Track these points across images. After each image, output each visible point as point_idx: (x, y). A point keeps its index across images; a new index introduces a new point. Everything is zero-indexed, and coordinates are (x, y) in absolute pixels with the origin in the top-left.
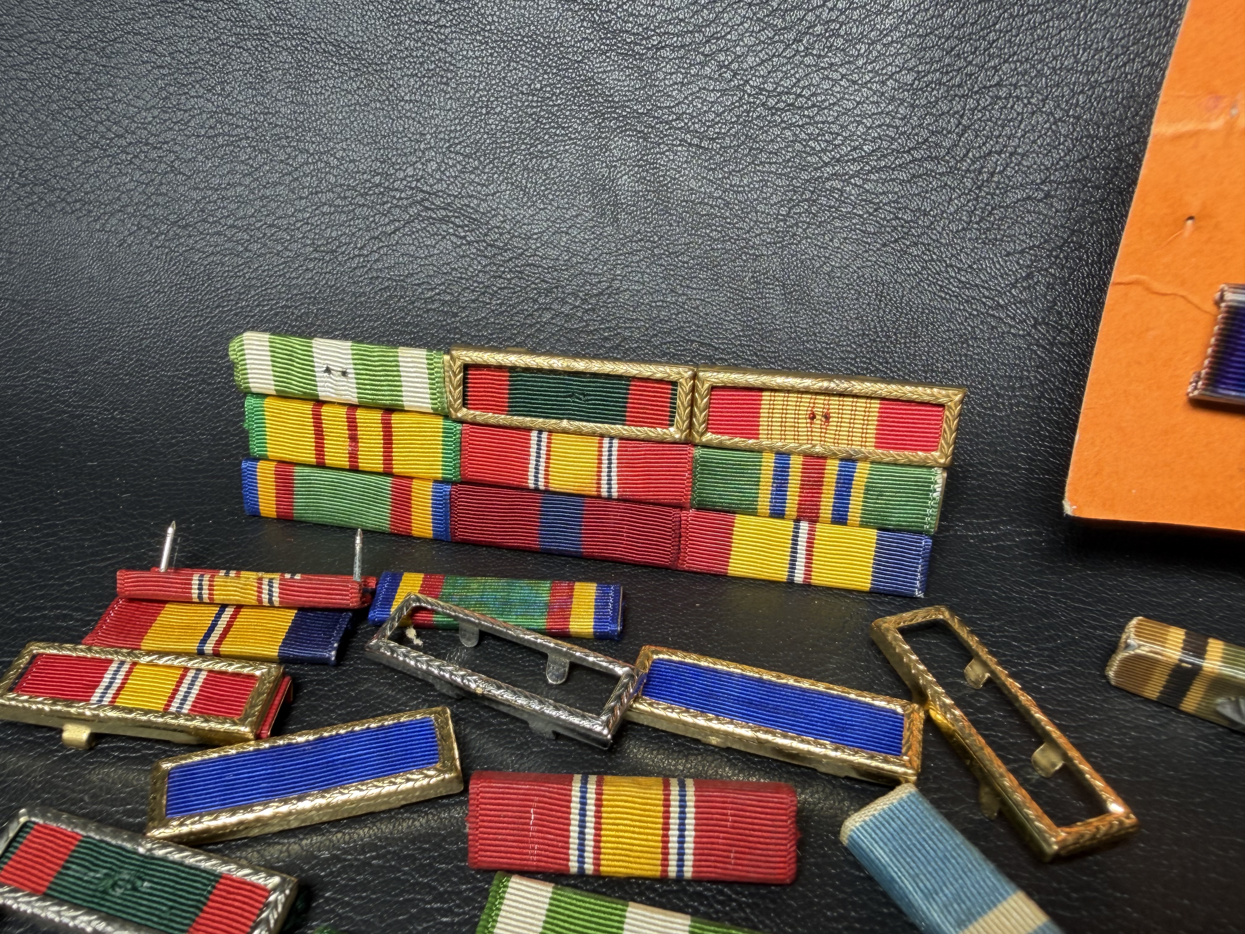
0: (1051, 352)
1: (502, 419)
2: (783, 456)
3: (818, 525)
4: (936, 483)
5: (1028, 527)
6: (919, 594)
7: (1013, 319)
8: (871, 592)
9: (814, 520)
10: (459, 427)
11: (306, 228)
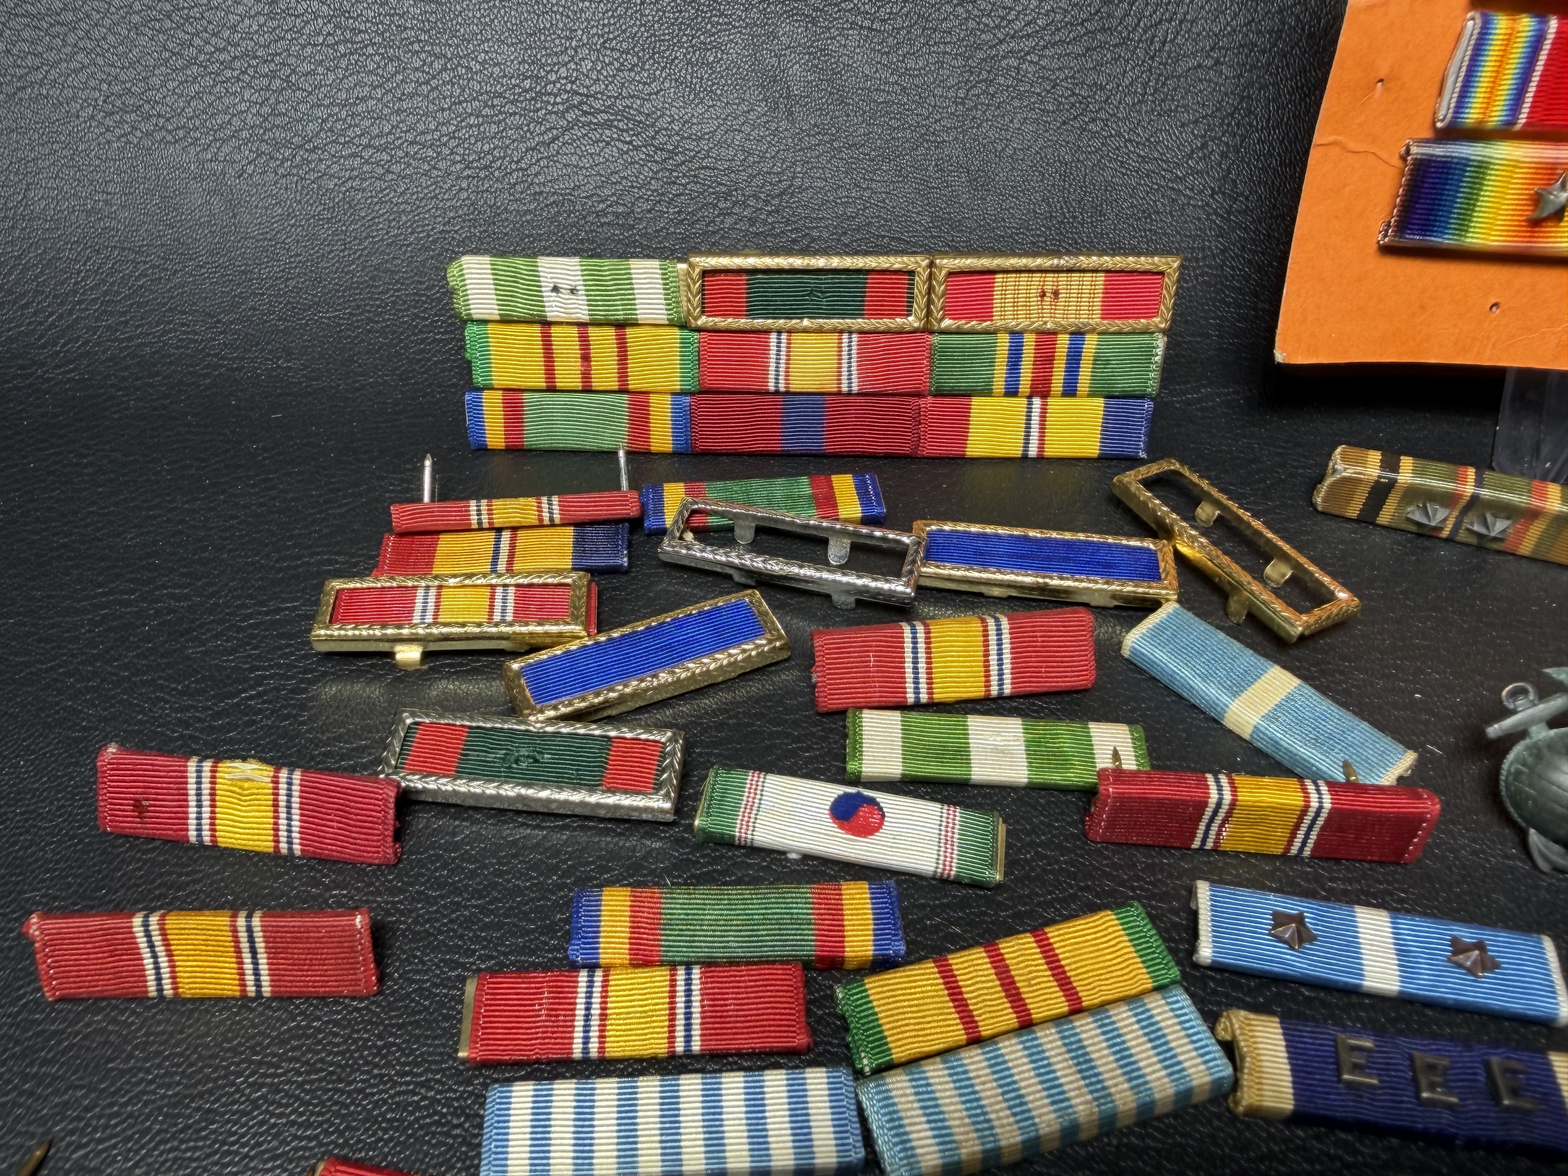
0: (1228, 220)
1: (743, 322)
2: (1016, 334)
3: (1050, 400)
4: (1158, 347)
5: (1227, 388)
6: (1143, 455)
7: (1192, 190)
8: (1100, 458)
9: (1045, 395)
10: (696, 336)
11: (453, 143)
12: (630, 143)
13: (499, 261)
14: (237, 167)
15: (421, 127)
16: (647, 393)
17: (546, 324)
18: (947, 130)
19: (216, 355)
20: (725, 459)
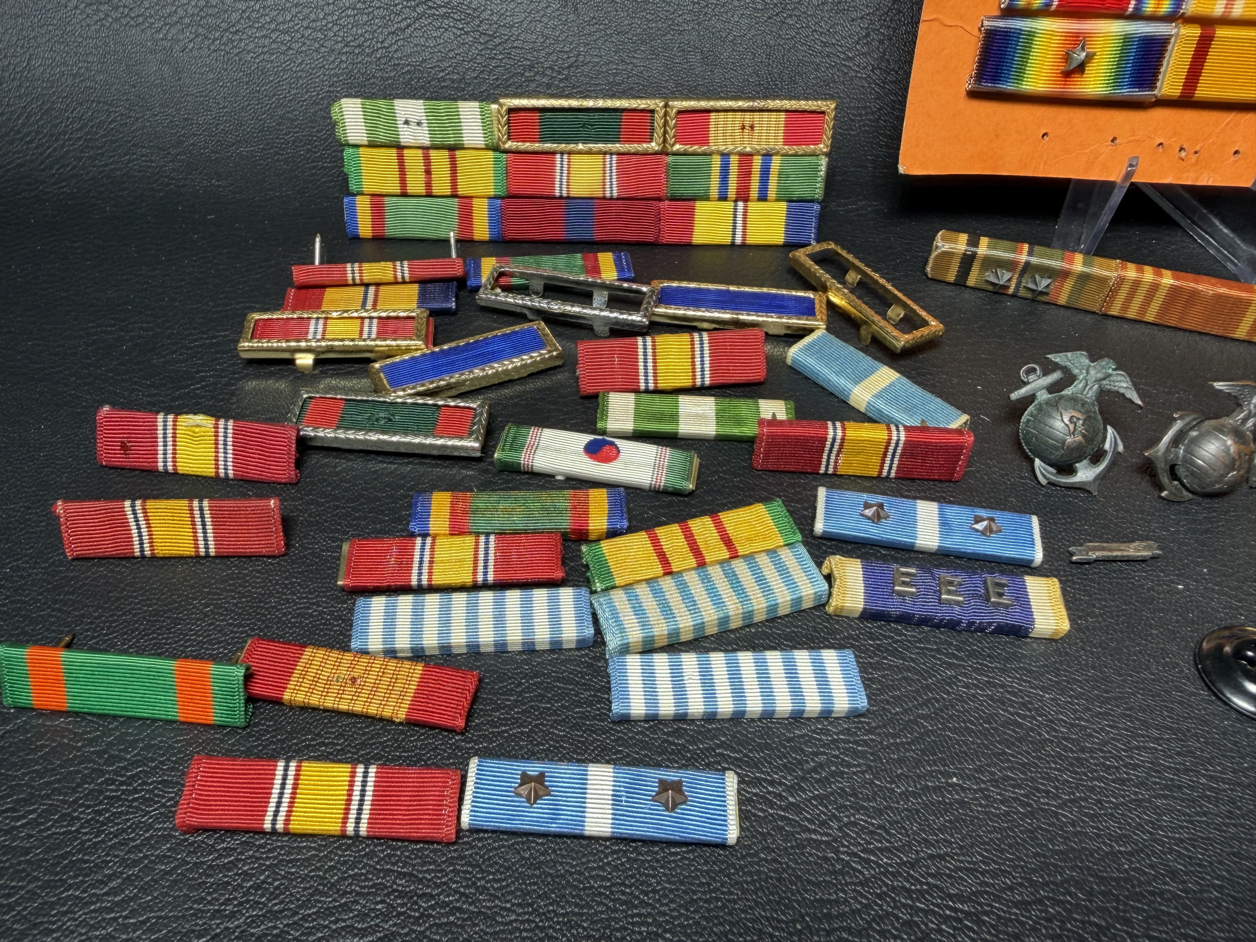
0: (883, 88)
1: (537, 146)
2: (725, 156)
3: (749, 204)
4: (822, 165)
6: (813, 243)
7: (858, 66)
8: (784, 245)
9: (746, 200)
10: (504, 156)
11: (336, 29)
12: (462, 29)
13: (368, 102)
14: (181, 44)
15: (313, 16)
16: (471, 197)
17: (400, 148)
18: (687, 22)
19: (167, 177)
20: (525, 245)
